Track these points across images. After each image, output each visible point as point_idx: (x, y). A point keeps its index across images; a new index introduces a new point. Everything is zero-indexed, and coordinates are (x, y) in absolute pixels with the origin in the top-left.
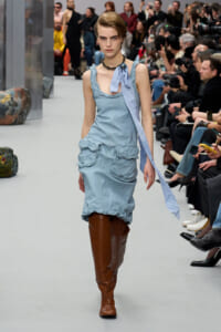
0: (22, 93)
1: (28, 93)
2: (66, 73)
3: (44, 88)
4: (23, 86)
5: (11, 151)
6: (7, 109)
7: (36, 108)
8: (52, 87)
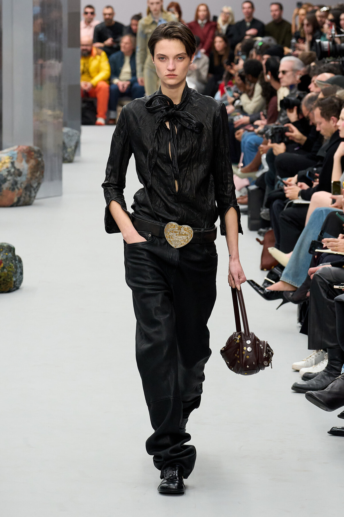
0: (29, 154)
1: (39, 153)
2: (100, 120)
3: (64, 147)
4: (30, 143)
5: (11, 249)
6: (5, 180)
7: (52, 180)
8: (77, 145)
